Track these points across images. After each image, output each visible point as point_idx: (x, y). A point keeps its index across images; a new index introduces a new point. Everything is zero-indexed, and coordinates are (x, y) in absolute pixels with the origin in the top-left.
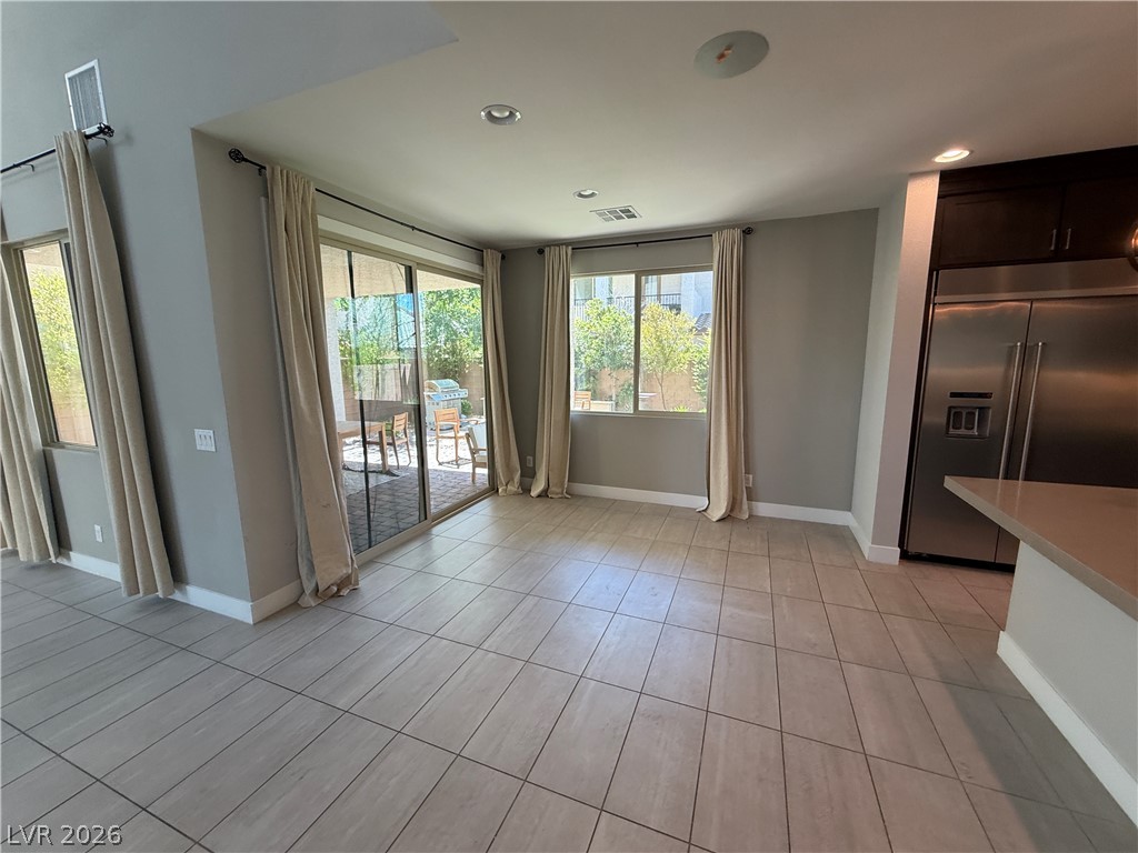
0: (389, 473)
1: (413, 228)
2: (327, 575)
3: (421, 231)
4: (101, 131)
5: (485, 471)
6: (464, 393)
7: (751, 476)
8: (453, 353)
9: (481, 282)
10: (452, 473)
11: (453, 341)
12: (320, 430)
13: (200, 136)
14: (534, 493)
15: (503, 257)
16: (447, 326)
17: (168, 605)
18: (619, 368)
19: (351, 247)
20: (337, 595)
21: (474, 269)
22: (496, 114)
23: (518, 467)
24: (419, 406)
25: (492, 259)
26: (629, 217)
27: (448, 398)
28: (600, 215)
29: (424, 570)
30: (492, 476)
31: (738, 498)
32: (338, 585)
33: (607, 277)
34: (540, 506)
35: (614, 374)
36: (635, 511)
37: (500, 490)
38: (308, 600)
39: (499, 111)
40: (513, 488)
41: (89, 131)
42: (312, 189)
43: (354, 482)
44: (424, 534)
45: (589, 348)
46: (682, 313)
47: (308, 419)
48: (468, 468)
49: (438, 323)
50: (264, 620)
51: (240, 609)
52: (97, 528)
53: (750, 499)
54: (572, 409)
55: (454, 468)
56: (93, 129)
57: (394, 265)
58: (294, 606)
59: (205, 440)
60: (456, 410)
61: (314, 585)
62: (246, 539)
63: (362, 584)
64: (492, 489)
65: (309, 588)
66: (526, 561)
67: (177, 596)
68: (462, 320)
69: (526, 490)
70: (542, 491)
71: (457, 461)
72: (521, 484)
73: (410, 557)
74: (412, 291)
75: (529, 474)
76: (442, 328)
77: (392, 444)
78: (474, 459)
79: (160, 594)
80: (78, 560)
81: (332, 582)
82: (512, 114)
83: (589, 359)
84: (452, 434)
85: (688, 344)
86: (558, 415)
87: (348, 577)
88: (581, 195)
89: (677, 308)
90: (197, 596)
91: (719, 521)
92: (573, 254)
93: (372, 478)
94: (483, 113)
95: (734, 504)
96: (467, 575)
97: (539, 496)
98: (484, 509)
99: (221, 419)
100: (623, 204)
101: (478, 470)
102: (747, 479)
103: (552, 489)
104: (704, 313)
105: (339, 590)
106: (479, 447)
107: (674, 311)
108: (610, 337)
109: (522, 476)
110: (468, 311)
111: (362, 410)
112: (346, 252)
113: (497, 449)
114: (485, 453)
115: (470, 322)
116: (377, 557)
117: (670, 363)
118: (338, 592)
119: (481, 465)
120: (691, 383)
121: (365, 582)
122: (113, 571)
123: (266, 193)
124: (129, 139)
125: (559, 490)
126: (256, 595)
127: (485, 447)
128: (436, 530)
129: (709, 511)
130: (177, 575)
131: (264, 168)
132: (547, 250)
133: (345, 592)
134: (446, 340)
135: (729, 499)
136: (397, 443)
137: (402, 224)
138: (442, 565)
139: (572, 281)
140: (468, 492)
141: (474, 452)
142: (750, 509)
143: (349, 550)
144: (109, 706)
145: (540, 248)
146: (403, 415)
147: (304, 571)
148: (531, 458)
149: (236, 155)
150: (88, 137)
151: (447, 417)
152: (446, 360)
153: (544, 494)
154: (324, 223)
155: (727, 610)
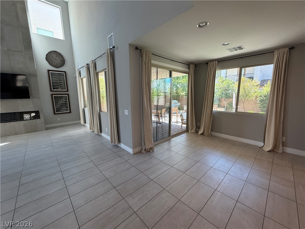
0: (160, 123)
1: (172, 61)
2: (148, 146)
3: (174, 61)
4: (113, 47)
5: (185, 126)
6: (179, 104)
7: (284, 138)
8: (177, 93)
9: (188, 74)
10: (176, 125)
11: (177, 90)
12: (149, 111)
13: (130, 45)
14: (199, 133)
15: (195, 66)
16: (176, 86)
17: (117, 146)
18: (228, 98)
19: (157, 67)
20: (149, 151)
21: (187, 70)
22: (201, 25)
23: (195, 126)
24: (170, 107)
25: (192, 67)
26: (240, 49)
27: (175, 105)
28: (229, 50)
29: (169, 149)
30: (187, 127)
31: (278, 145)
32: (150, 149)
33: (226, 70)
34: (201, 137)
35: (226, 100)
36: (233, 143)
37: (189, 131)
38: (143, 151)
39: (202, 24)
40: (193, 131)
41: (111, 48)
42: (151, 54)
43: (154, 125)
44: (169, 140)
45: (218, 92)
46: (254, 79)
47: (147, 109)
48: (180, 124)
49: (174, 85)
50: (135, 154)
51: (130, 150)
52: (106, 128)
53: (283, 145)
54: (213, 110)
55: (176, 124)
56: (112, 47)
57: (167, 70)
58: (140, 152)
59: (126, 112)
60: (177, 108)
61: (145, 148)
62: (132, 135)
63: (155, 150)
64: (187, 131)
65: (144, 149)
66: (197, 152)
67: (119, 145)
68: (180, 84)
69: (197, 132)
70: (202, 133)
71: (177, 122)
72: (195, 130)
73: (165, 145)
74: (171, 77)
75: (198, 128)
76: (175, 87)
77: (161, 116)
78: (182, 122)
79: (116, 144)
80: (103, 134)
81: (149, 148)
82: (206, 24)
83: (218, 95)
84: (176, 115)
85: (256, 90)
86: (209, 111)
87: (152, 148)
88: (224, 45)
89: (252, 78)
90: (122, 146)
91: (267, 151)
92: (217, 64)
93: (158, 124)
94: (197, 26)
95: (275, 146)
96: (181, 153)
97: (201, 134)
98: (184, 136)
99: (130, 108)
100: (238, 45)
101: (183, 125)
102: (283, 139)
103: (205, 133)
104: (263, 79)
105: (150, 150)
106: (184, 119)
107: (252, 79)
108: (226, 88)
109: (196, 128)
110: (182, 82)
111: (157, 107)
112: (156, 68)
113: (189, 120)
114: (186, 121)
115: (182, 85)
116: (158, 144)
117: (248, 97)
118: (150, 151)
119: (184, 124)
120: (256, 103)
121: (156, 149)
122: (109, 138)
123: (142, 56)
124: (117, 48)
125: (207, 133)
126: (134, 148)
127: (186, 119)
128: (172, 139)
129: (263, 147)
130: (119, 141)
131: (142, 50)
132: (209, 63)
133: (151, 151)
134: (176, 90)
135: (274, 144)
136: (162, 116)
137: (170, 60)
138: (173, 149)
139: (216, 71)
140: (180, 131)
141: (182, 120)
142: (283, 149)
143: (153, 142)
144: (108, 165)
145: (207, 63)
146: (164, 109)
147: (143, 144)
148: (199, 123)
149: (137, 48)
150: (111, 49)
151: (175, 110)
152: (175, 95)
153: (202, 134)
154: (153, 62)
155: (272, 183)
